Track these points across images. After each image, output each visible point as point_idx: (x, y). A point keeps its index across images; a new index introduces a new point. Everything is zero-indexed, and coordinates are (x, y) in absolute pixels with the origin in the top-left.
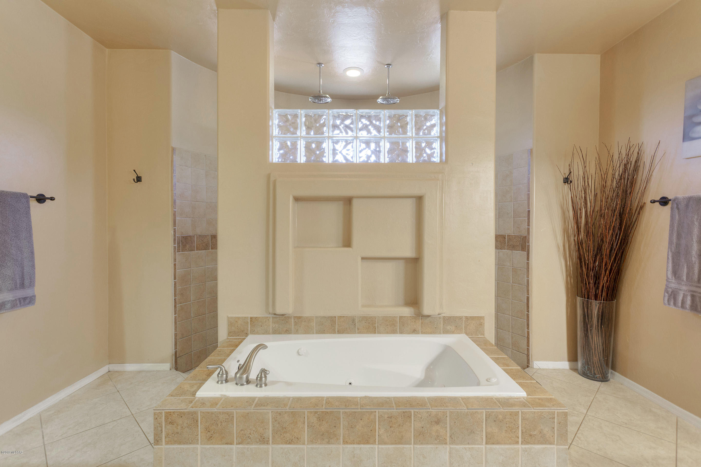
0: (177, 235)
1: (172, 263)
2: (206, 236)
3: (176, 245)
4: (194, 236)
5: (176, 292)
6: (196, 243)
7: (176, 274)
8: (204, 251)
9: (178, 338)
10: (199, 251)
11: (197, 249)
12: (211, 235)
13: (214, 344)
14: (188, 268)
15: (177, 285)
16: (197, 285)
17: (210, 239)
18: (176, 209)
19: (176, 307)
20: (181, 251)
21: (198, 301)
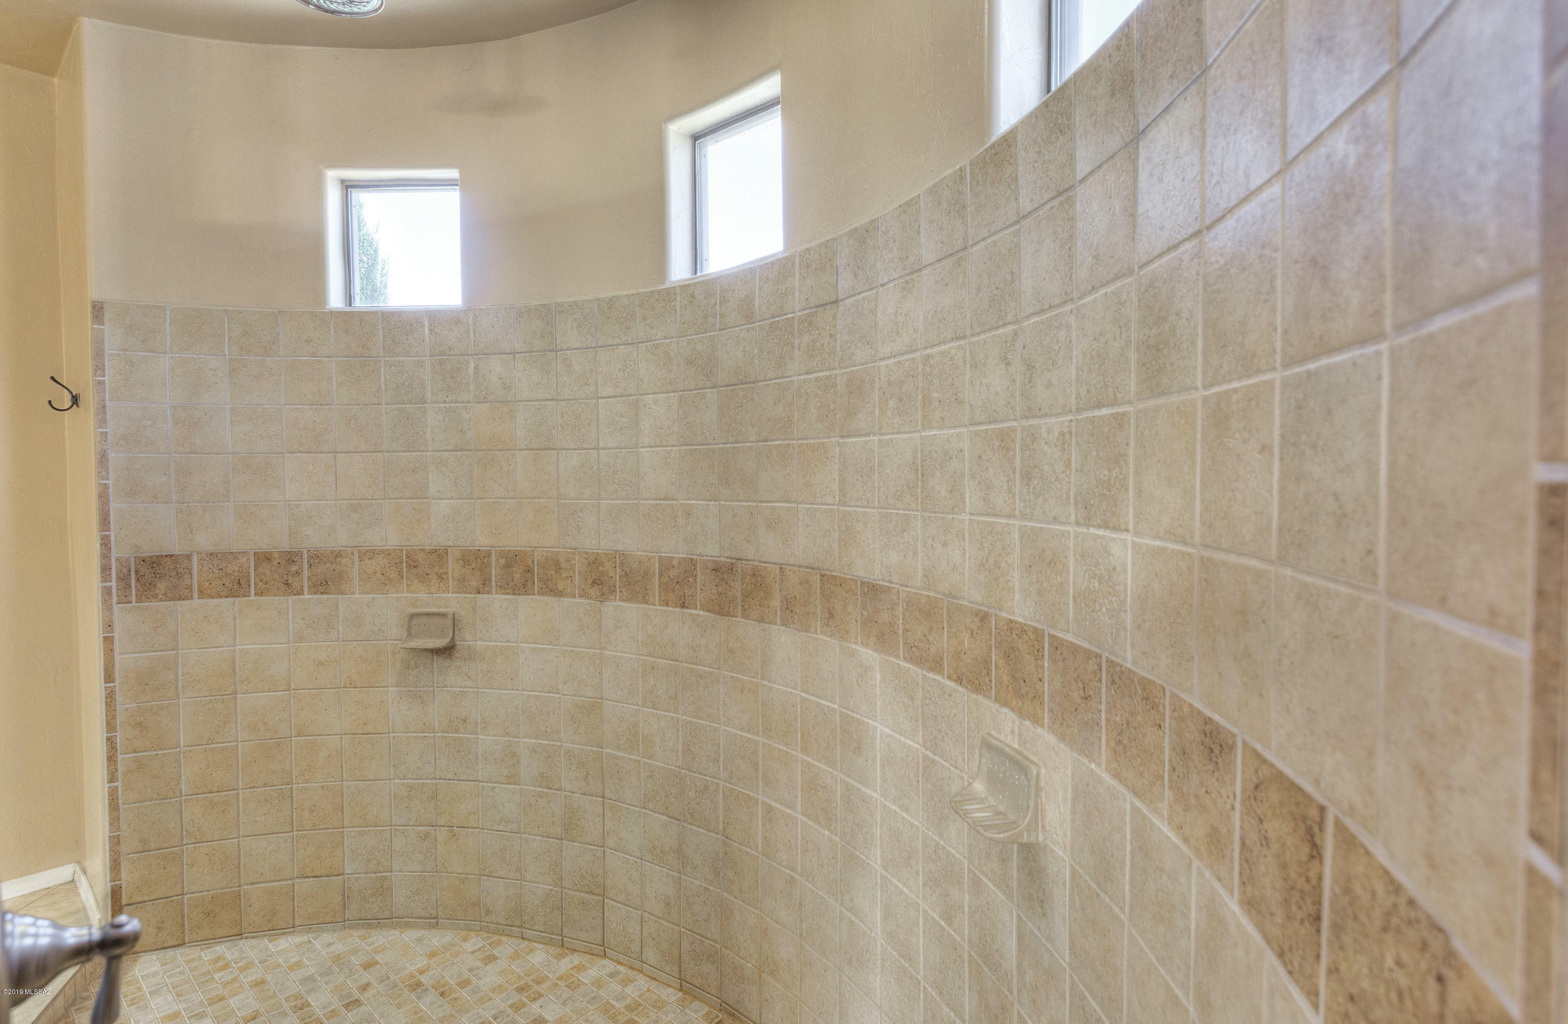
0: (114, 554)
1: (100, 636)
2: (234, 555)
3: (114, 584)
4: (189, 557)
5: (114, 717)
6: (199, 576)
7: (113, 666)
8: (230, 600)
9: (124, 848)
10: (209, 600)
11: (202, 594)
12: (255, 553)
13: (270, 884)
14: (167, 650)
15: (119, 698)
16: (201, 702)
17: (252, 564)
18: (107, 479)
19: (116, 761)
20: (134, 599)
21: (205, 749)
